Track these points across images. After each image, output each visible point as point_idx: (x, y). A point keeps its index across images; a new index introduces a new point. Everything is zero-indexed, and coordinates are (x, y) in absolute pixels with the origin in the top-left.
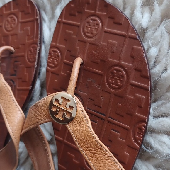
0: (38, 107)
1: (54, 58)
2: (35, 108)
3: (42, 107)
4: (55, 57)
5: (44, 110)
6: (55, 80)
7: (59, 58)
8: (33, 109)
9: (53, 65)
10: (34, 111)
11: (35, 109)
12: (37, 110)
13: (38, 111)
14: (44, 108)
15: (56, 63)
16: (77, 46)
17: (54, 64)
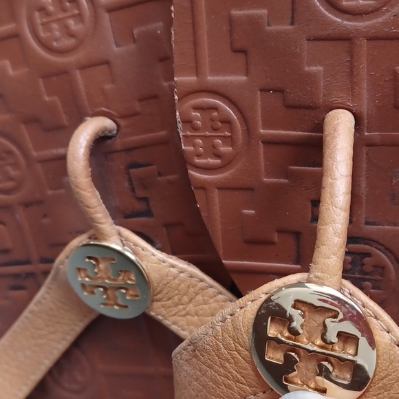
0: (205, 350)
1: (208, 134)
2: (196, 356)
3: (223, 350)
4: (215, 130)
5: (236, 363)
6: (246, 211)
7: (232, 129)
8: (187, 361)
9: (218, 161)
10: (195, 368)
11: (194, 360)
12: (204, 363)
13: (211, 367)
14: (231, 355)
15: (225, 149)
16: (310, 65)
17: (218, 155)
